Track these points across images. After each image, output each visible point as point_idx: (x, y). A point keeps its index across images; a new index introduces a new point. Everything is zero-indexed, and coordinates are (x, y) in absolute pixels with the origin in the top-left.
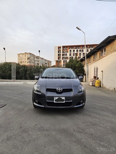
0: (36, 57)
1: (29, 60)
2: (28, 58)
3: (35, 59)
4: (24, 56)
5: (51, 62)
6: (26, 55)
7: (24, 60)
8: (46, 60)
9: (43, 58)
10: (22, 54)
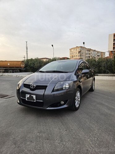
0: (88, 50)
1: (79, 54)
2: (79, 52)
3: (87, 52)
4: (75, 50)
5: (104, 53)
6: (77, 49)
7: (75, 54)
8: (98, 52)
9: (95, 50)
10: (74, 48)
